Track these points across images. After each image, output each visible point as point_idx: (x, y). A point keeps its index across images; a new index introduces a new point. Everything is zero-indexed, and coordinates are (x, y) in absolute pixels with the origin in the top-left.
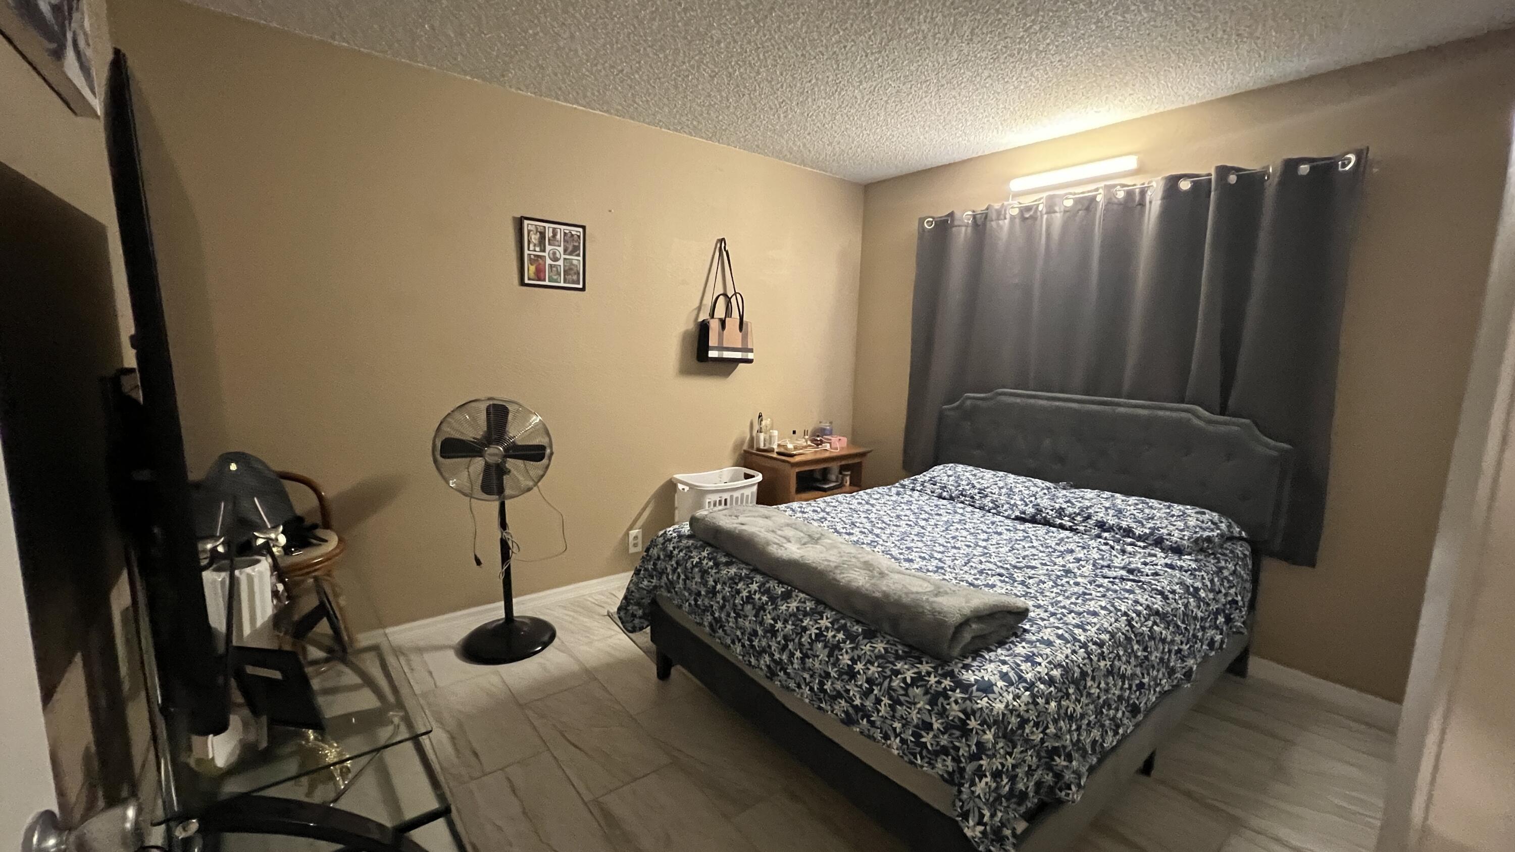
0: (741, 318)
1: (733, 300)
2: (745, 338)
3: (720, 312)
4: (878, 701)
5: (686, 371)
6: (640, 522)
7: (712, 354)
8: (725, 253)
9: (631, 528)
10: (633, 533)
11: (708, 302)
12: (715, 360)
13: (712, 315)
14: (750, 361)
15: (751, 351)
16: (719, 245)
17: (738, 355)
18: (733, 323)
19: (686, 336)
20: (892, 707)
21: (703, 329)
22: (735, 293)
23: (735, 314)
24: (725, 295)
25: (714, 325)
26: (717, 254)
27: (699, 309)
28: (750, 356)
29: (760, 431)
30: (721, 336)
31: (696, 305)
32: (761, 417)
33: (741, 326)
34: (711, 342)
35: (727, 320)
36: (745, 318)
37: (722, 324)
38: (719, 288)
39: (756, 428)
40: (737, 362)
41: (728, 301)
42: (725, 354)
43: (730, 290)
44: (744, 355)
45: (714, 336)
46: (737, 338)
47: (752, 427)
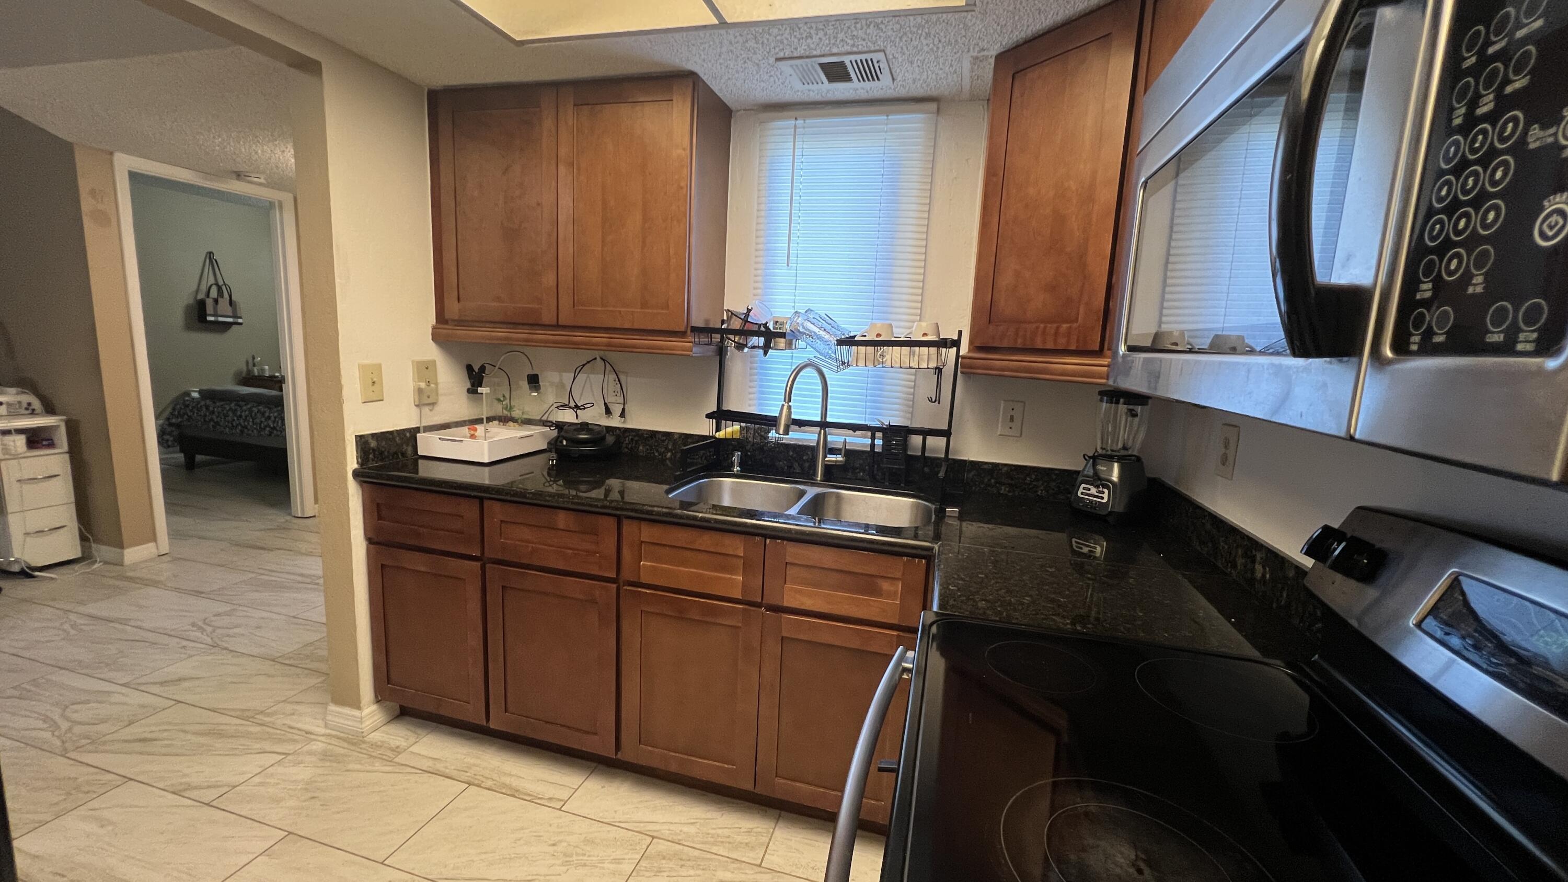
0: (230, 296)
1: (224, 288)
2: (235, 310)
3: (214, 293)
5: (189, 327)
7: (209, 319)
8: (214, 262)
11: (204, 288)
12: (211, 322)
13: (208, 295)
14: (241, 324)
15: (240, 318)
16: (208, 256)
17: (230, 320)
18: (224, 304)
19: (188, 308)
21: (201, 306)
22: (225, 284)
23: (226, 296)
24: (217, 284)
25: (209, 303)
26: (208, 261)
27: (197, 291)
28: (240, 321)
29: (254, 365)
30: (215, 309)
31: (195, 287)
32: (254, 358)
33: (231, 302)
34: (208, 312)
35: (220, 299)
36: (233, 298)
37: (216, 301)
38: (212, 280)
39: (251, 365)
40: (231, 324)
41: (219, 289)
42: (221, 319)
43: (221, 283)
44: (236, 320)
45: (210, 308)
46: (229, 311)
47: (247, 363)
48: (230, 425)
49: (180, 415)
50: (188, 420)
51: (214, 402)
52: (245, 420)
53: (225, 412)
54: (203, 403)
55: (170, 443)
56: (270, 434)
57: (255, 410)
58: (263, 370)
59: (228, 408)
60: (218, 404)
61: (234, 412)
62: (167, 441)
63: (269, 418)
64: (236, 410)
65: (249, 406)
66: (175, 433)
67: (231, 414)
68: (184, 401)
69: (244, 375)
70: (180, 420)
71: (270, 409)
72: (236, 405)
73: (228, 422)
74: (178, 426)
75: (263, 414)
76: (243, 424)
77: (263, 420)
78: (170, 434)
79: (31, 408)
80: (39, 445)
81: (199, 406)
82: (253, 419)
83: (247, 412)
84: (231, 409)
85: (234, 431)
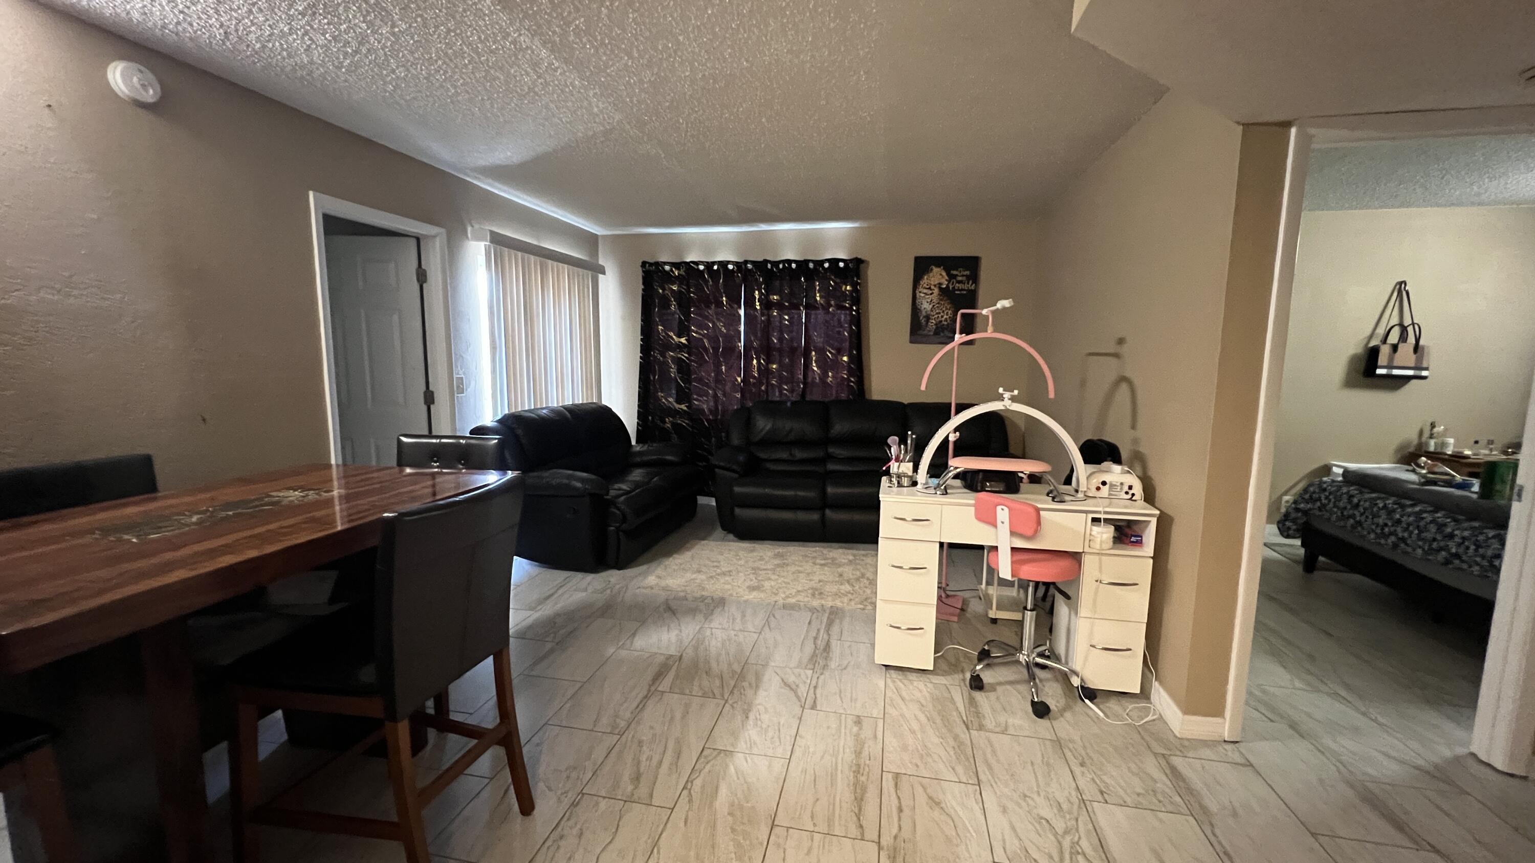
0: (1417, 340)
1: (1410, 329)
2: (1420, 359)
3: (1394, 338)
4: (1468, 548)
6: (1294, 491)
7: (1379, 371)
8: (1404, 293)
9: (1286, 493)
10: (1286, 498)
11: (1381, 331)
12: (1381, 375)
13: (1384, 341)
14: (1425, 378)
15: (1426, 369)
16: (1398, 287)
17: (1410, 373)
18: (1406, 349)
19: (1354, 360)
20: (1476, 550)
21: (1373, 353)
22: (1413, 324)
23: (1411, 339)
24: (1401, 325)
25: (1385, 350)
26: (1395, 294)
27: (1371, 337)
28: (1424, 373)
29: (1431, 437)
30: (1391, 359)
31: (1368, 332)
32: (1433, 426)
33: (1417, 348)
34: (1380, 363)
35: (1400, 346)
36: (1422, 342)
37: (1395, 348)
38: (1395, 320)
39: (1426, 434)
40: (1409, 378)
41: (1404, 330)
42: (1396, 372)
43: (1407, 321)
44: (1418, 373)
45: (1383, 359)
46: (1411, 359)
47: (1421, 433)
48: (1379, 531)
49: (1312, 500)
50: (1320, 509)
51: (1361, 493)
52: (1406, 529)
53: (1375, 509)
54: (1345, 490)
55: (1291, 532)
56: (1447, 562)
57: (1428, 517)
58: (1444, 445)
59: (1381, 505)
60: (1367, 496)
61: (1390, 512)
62: (1289, 528)
63: (1451, 536)
64: (1394, 511)
65: (1417, 509)
66: (1300, 521)
67: (1383, 514)
68: (1321, 482)
69: (1412, 449)
70: (1309, 506)
71: (1455, 520)
72: (1395, 503)
73: (1378, 525)
74: (1306, 513)
75: (1441, 527)
76: (1400, 535)
77: (1439, 537)
78: (1294, 521)
79: (1131, 492)
80: (1128, 541)
81: (1339, 494)
82: (1420, 532)
83: (1411, 519)
84: (1385, 507)
85: (1383, 541)
